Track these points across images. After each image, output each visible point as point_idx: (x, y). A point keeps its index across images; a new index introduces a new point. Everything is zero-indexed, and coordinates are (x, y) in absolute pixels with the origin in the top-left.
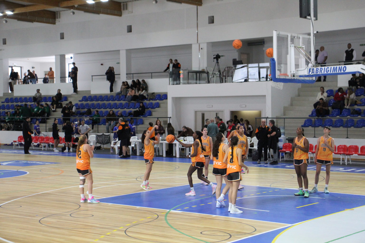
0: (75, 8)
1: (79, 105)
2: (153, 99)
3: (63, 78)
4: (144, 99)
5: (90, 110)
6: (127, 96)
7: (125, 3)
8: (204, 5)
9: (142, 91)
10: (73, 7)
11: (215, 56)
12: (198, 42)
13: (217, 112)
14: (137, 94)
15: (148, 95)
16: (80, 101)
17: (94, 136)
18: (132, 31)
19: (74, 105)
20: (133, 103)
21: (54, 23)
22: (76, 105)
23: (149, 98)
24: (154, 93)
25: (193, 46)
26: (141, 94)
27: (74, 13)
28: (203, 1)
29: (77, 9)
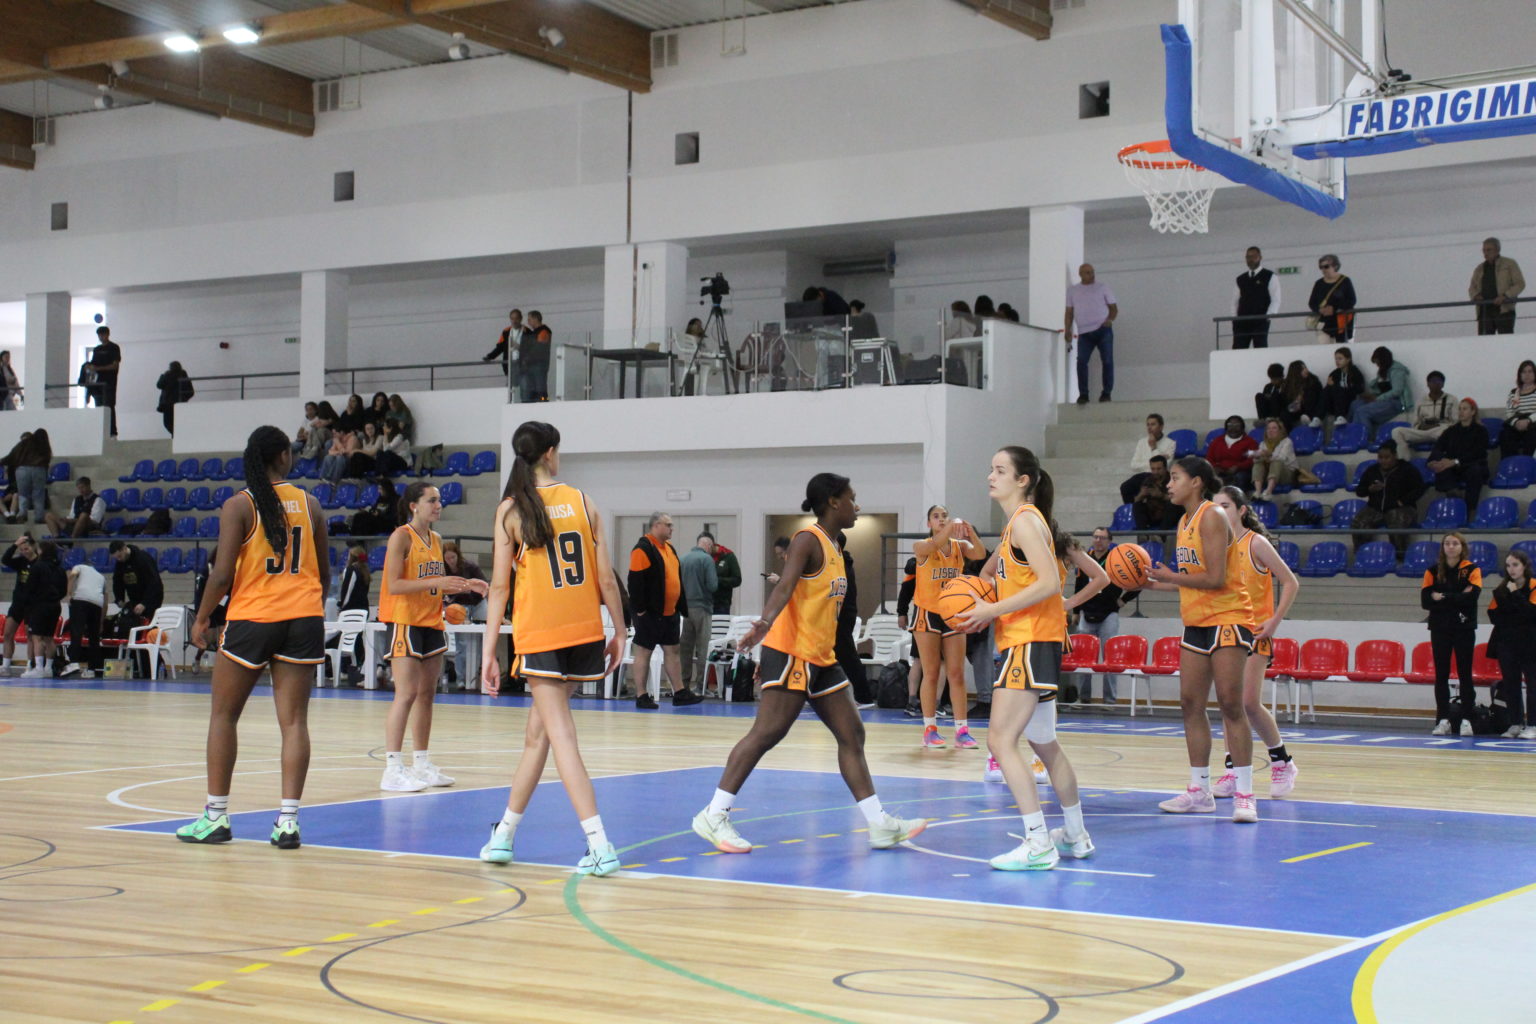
0: (115, 80)
1: (118, 497)
2: (434, 472)
3: (56, 391)
4: (399, 473)
5: (167, 513)
6: (327, 458)
7: (329, 84)
8: (657, 91)
9: (390, 439)
10: (102, 73)
11: (708, 283)
12: (633, 240)
13: (708, 521)
14: (369, 449)
15: (414, 457)
16: (123, 480)
17: (178, 612)
18: (355, 196)
19: (98, 493)
20: (351, 485)
21: (28, 165)
22: (110, 495)
23: (419, 465)
24: (440, 447)
25: (609, 256)
26: (385, 449)
27: (109, 102)
28: (655, 73)
29: (123, 84)
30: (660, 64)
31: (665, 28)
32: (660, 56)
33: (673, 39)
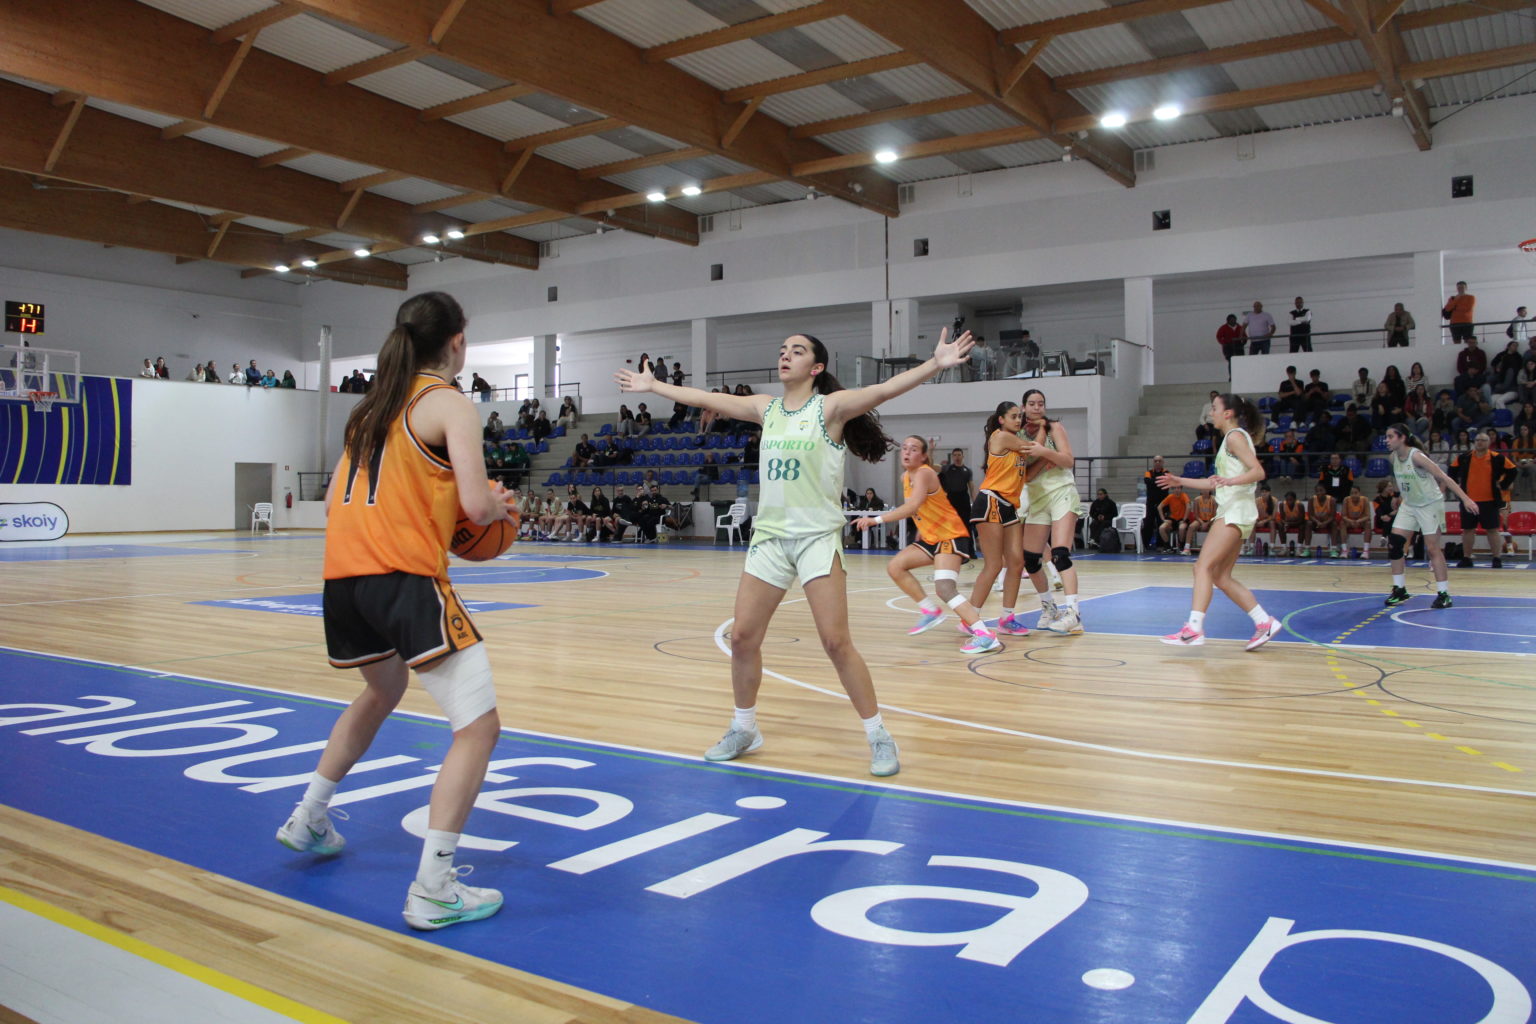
0: (607, 219)
7: (707, 217)
8: (902, 217)
10: (601, 216)
12: (888, 303)
16: (596, 435)
18: (724, 278)
21: (535, 267)
25: (875, 307)
27: (605, 230)
28: (902, 207)
29: (612, 221)
30: (904, 202)
31: (906, 182)
32: (904, 197)
33: (911, 189)
